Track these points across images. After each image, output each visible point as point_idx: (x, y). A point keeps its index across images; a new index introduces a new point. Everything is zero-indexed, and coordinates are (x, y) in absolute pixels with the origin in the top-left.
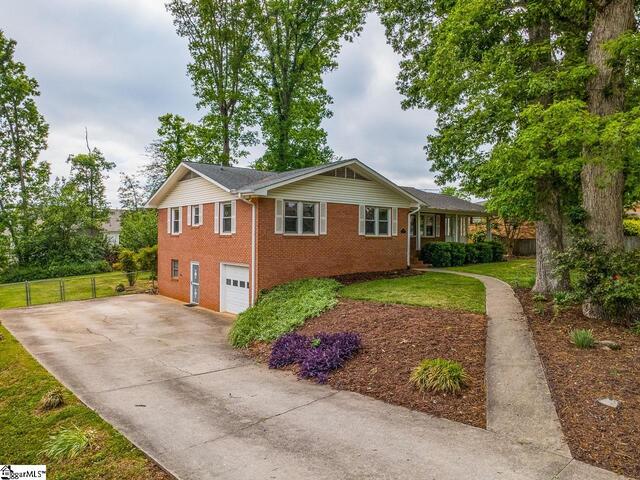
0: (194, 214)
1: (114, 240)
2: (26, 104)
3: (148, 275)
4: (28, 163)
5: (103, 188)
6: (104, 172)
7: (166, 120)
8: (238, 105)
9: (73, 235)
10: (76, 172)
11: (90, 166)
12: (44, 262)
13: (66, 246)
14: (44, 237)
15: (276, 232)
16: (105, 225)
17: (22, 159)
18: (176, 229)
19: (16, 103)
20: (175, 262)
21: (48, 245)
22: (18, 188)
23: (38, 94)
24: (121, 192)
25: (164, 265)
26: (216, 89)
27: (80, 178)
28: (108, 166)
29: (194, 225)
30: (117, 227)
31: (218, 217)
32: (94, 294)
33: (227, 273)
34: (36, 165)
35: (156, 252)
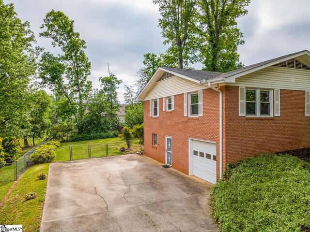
0: (167, 103)
1: (122, 120)
2: (81, 53)
3: (138, 141)
4: (82, 82)
5: (116, 93)
6: (117, 85)
7: (147, 56)
8: (187, 41)
9: (103, 117)
10: (103, 86)
11: (110, 82)
12: (89, 132)
13: (99, 124)
14: (88, 119)
15: (240, 115)
16: (117, 113)
17: (79, 80)
18: (155, 114)
19: (76, 53)
20: (154, 135)
21: (90, 122)
22: (77, 95)
23: (85, 47)
24: (125, 95)
25: (148, 137)
26: (175, 32)
27: (105, 89)
28: (119, 82)
29: (167, 111)
30: (124, 113)
31: (187, 104)
32: (107, 154)
33: (194, 145)
34: (86, 83)
35: (142, 129)
